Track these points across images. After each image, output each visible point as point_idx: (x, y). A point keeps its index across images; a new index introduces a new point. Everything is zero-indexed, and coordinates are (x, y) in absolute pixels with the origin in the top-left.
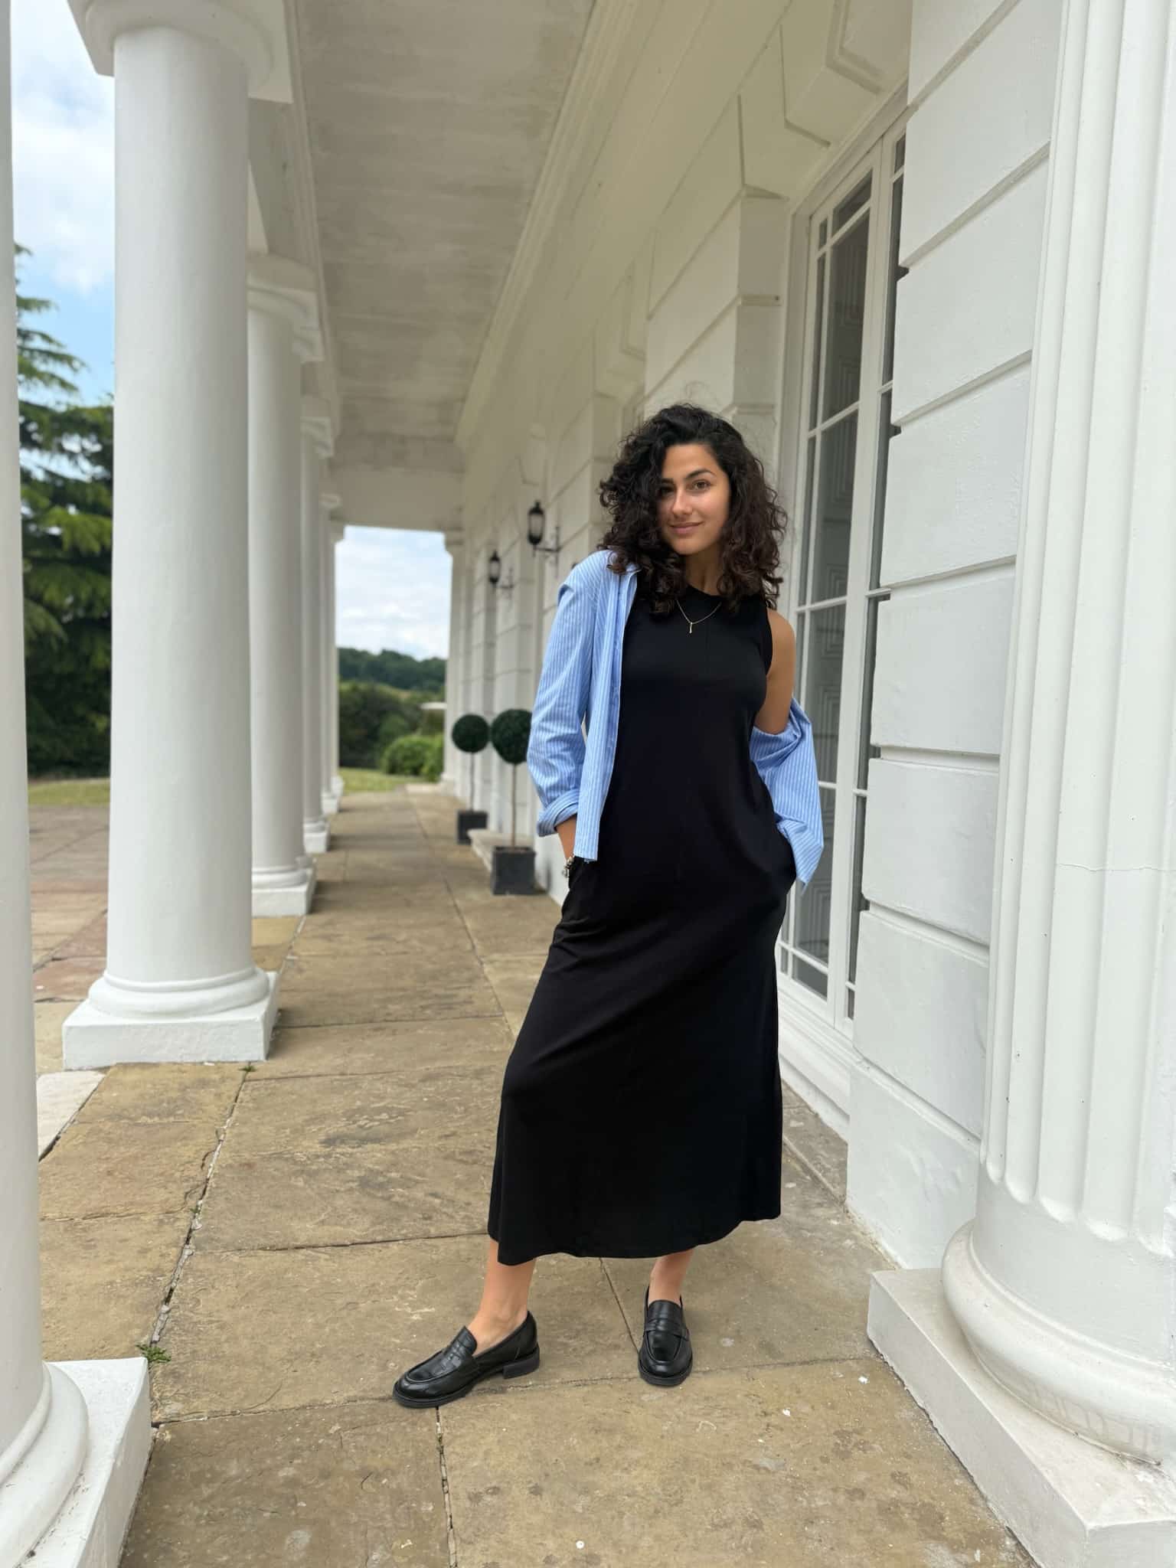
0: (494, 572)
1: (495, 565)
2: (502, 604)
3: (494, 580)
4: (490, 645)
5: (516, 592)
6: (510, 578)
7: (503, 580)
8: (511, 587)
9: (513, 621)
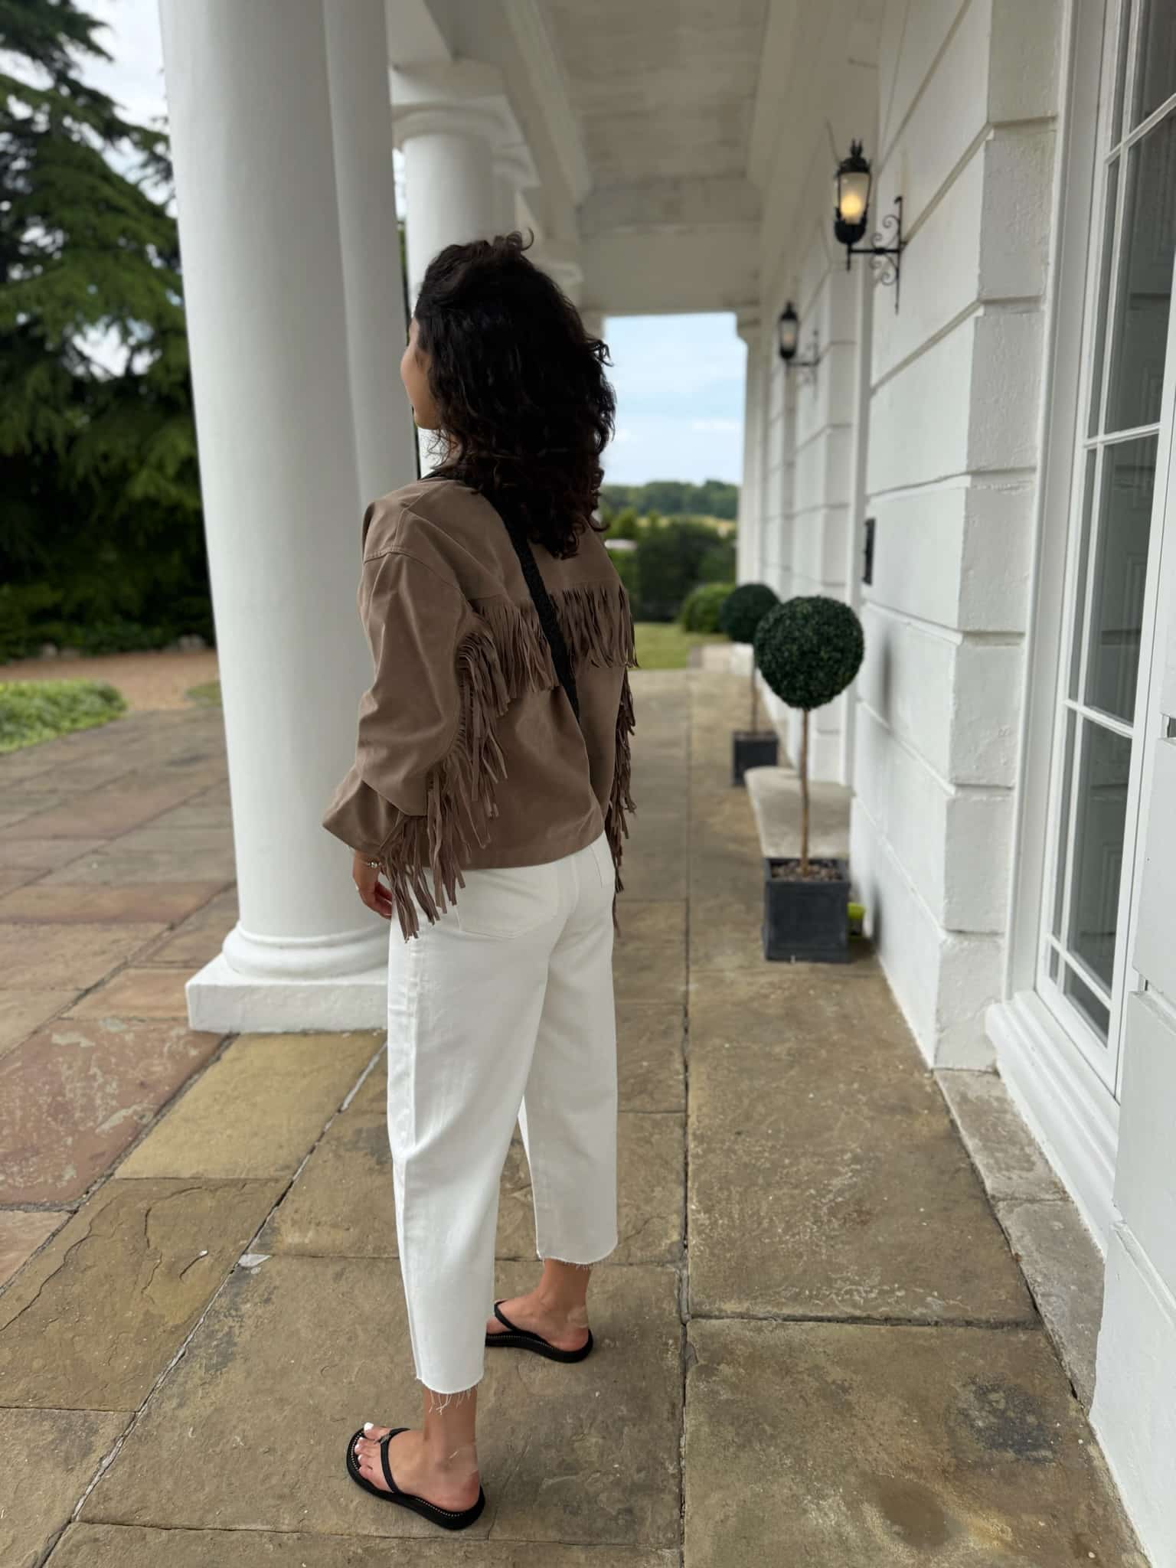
0: (788, 339)
1: (788, 327)
2: (804, 395)
3: (787, 354)
4: (789, 465)
5: (824, 369)
6: (816, 346)
7: (804, 352)
8: (817, 362)
9: (821, 420)
